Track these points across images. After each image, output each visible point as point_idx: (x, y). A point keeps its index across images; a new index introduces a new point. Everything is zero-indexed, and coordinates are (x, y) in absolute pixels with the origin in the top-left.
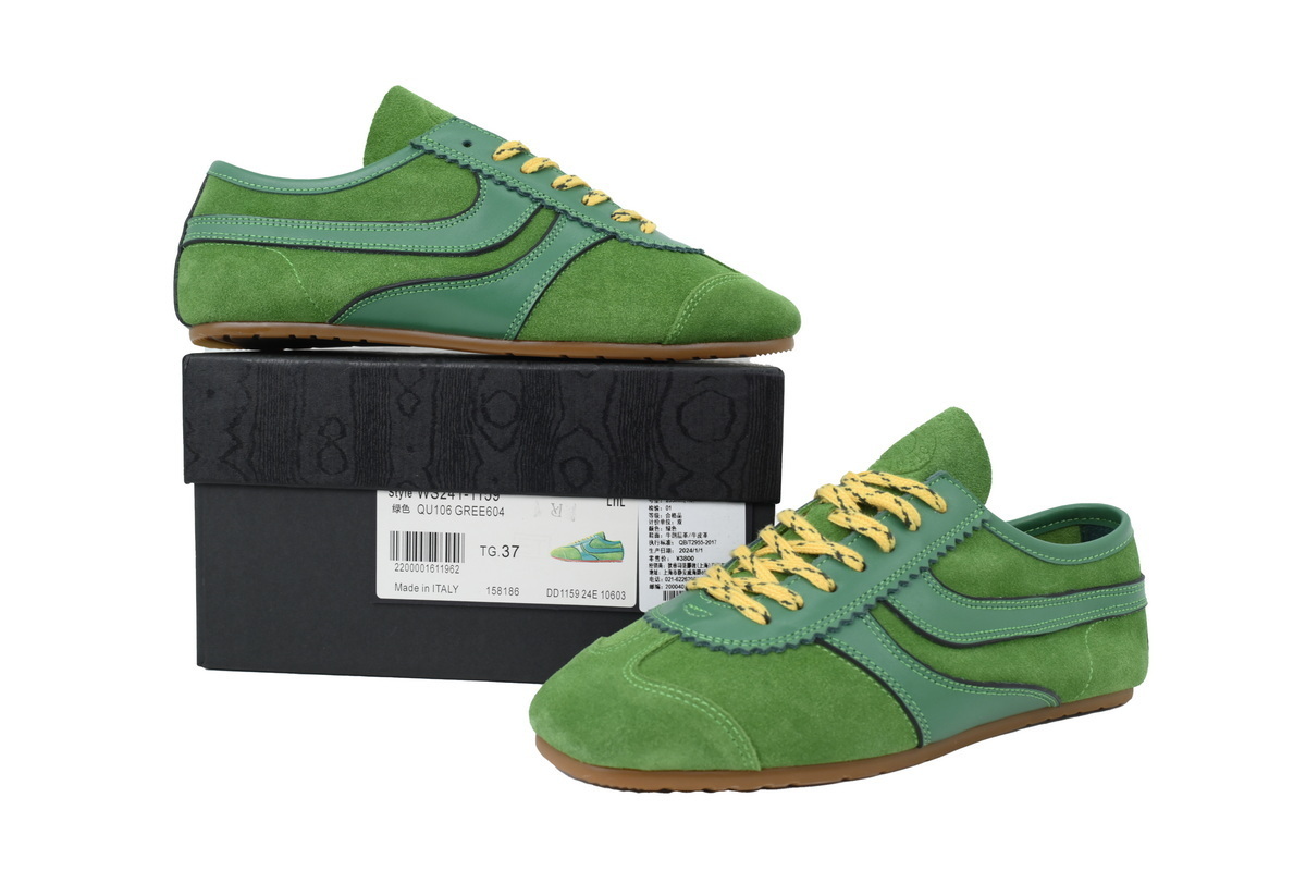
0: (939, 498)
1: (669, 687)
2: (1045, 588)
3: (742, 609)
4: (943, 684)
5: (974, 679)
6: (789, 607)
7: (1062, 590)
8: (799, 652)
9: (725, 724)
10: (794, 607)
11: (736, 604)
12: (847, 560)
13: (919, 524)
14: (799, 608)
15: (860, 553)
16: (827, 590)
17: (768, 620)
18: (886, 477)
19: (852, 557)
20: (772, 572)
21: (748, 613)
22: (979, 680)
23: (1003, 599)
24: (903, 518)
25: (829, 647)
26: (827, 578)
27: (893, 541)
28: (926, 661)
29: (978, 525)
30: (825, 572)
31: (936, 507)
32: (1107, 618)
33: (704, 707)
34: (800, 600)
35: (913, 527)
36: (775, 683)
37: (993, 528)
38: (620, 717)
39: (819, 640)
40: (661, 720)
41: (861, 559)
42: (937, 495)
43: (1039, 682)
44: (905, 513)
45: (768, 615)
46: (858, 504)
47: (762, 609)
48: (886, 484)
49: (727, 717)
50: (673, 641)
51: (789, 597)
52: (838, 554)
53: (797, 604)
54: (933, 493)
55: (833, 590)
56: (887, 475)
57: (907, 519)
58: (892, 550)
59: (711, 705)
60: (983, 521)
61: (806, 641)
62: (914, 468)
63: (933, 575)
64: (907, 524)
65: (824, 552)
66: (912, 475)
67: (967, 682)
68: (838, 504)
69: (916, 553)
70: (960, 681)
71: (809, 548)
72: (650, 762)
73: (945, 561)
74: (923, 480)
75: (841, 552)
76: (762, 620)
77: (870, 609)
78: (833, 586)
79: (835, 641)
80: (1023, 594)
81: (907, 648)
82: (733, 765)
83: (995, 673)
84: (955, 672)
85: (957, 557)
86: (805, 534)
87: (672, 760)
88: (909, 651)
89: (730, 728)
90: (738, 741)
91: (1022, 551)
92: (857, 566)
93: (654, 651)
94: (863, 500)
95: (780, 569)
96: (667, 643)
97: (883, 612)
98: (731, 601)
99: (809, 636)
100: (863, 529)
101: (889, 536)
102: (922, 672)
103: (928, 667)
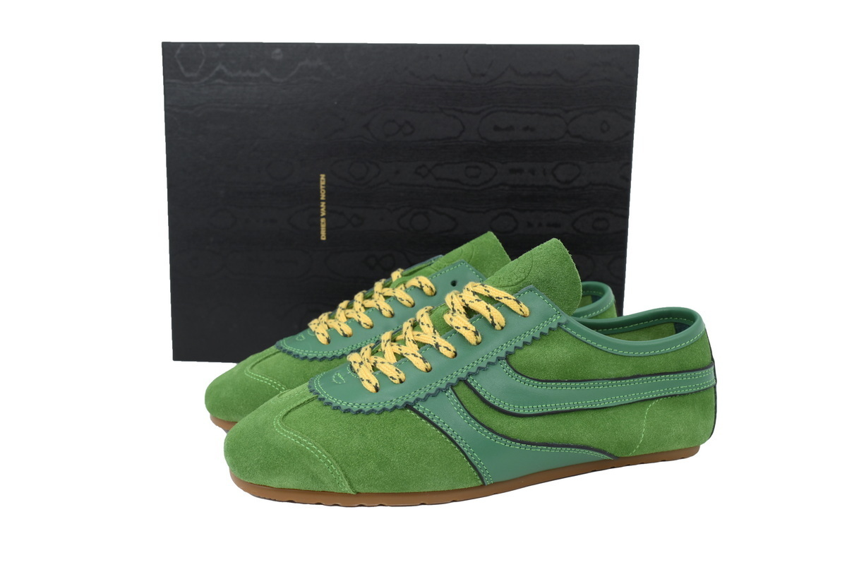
0: (524, 306)
1: (294, 433)
2: (612, 374)
3: (363, 380)
4: (502, 442)
5: (528, 440)
6: (394, 381)
7: (629, 375)
8: (393, 414)
9: (326, 462)
10: (397, 381)
11: (361, 377)
12: (442, 350)
13: (503, 324)
14: (401, 382)
15: (452, 345)
16: (424, 370)
17: (377, 389)
18: (487, 289)
19: (447, 348)
20: (395, 353)
21: (365, 384)
22: (533, 441)
23: (568, 381)
24: (490, 320)
25: (416, 412)
26: (425, 362)
27: (479, 338)
28: (490, 426)
29: (555, 326)
30: (425, 358)
31: (521, 313)
32: (672, 396)
33: (313, 449)
34: (402, 376)
35: (497, 327)
36: (369, 435)
37: (569, 329)
38: (259, 451)
39: (408, 406)
40: (283, 456)
41: (452, 349)
42: (522, 304)
43: (588, 443)
44: (491, 317)
45: (378, 386)
46: (464, 307)
47: (374, 381)
48: (486, 294)
49: (328, 458)
50: (312, 400)
51: (395, 374)
52: (437, 345)
53: (400, 380)
54: (518, 302)
55: (428, 371)
56: (489, 288)
57: (493, 321)
58: (478, 344)
59: (319, 449)
60: (559, 324)
61: (399, 407)
62: (510, 283)
63: (508, 363)
64: (493, 325)
65: (429, 343)
66: (508, 289)
67: (522, 442)
68: (451, 307)
69: (497, 347)
70: (516, 441)
71: (423, 339)
72: (275, 483)
73: (519, 353)
74: (513, 293)
75: (439, 344)
76: (372, 389)
77: (452, 386)
78: (429, 367)
79: (421, 407)
80: (589, 378)
81: (476, 416)
82: (332, 488)
83: (548, 436)
84: (512, 435)
85: (531, 350)
86: (424, 328)
87: (289, 483)
88: (478, 418)
89: (329, 465)
90: (335, 474)
91: (592, 346)
92: (449, 354)
93: (298, 406)
94: (467, 305)
95: (399, 352)
96: (309, 401)
97: (462, 389)
98: (359, 374)
99: (400, 403)
100: (458, 328)
101: (476, 333)
102: (485, 433)
103: (490, 429)
